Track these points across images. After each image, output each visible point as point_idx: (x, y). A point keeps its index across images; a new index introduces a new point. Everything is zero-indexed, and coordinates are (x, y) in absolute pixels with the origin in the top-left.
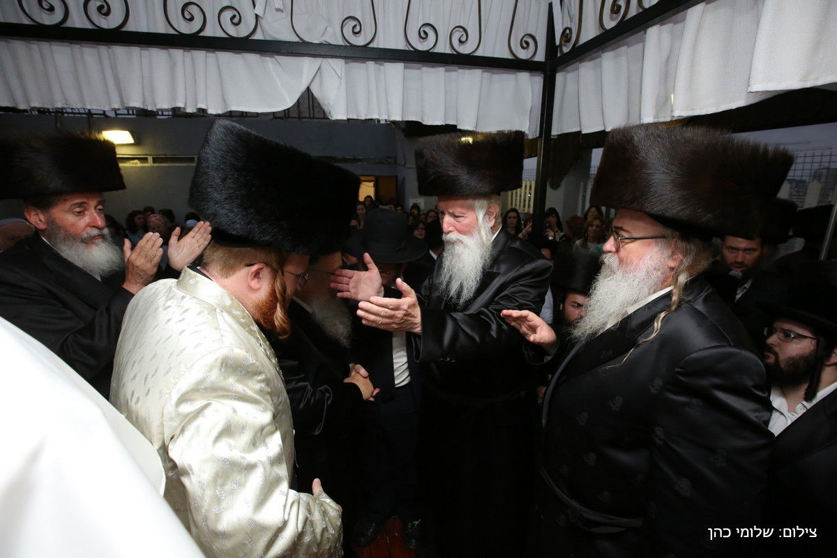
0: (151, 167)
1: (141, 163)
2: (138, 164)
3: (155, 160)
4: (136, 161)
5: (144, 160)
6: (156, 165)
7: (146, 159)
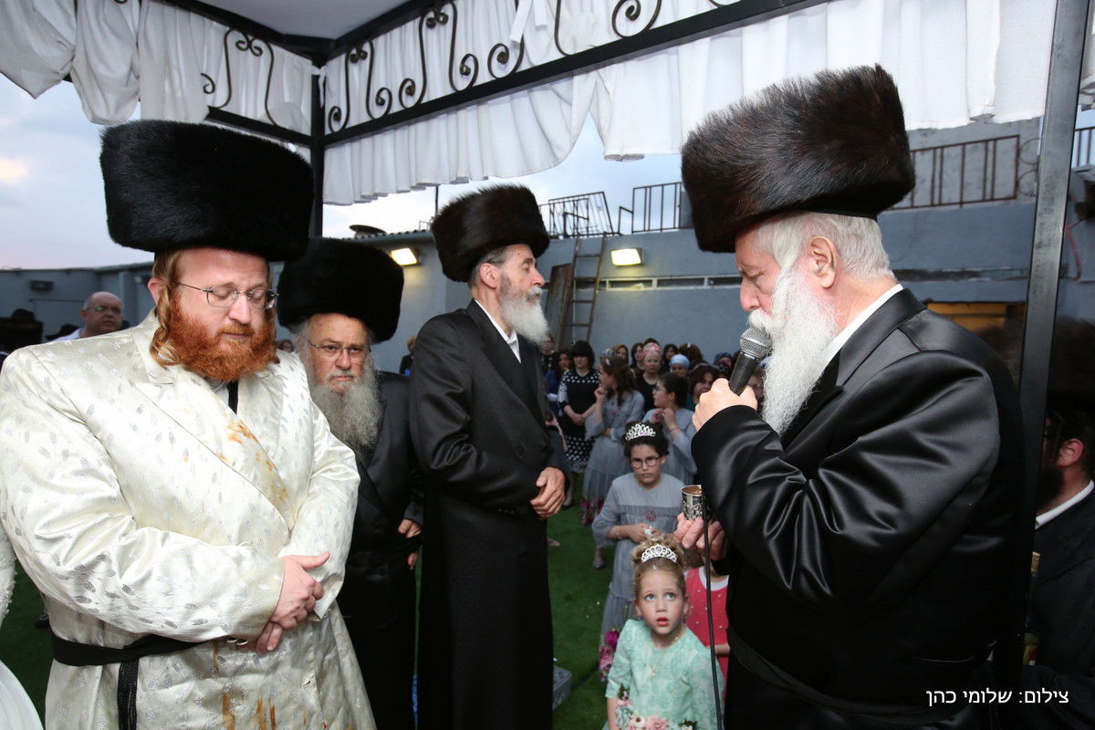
0: (655, 291)
1: (646, 286)
2: (641, 287)
3: (660, 283)
4: (641, 285)
5: (648, 283)
6: (660, 288)
7: (650, 282)
